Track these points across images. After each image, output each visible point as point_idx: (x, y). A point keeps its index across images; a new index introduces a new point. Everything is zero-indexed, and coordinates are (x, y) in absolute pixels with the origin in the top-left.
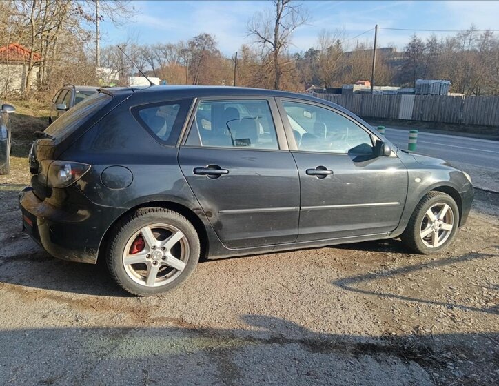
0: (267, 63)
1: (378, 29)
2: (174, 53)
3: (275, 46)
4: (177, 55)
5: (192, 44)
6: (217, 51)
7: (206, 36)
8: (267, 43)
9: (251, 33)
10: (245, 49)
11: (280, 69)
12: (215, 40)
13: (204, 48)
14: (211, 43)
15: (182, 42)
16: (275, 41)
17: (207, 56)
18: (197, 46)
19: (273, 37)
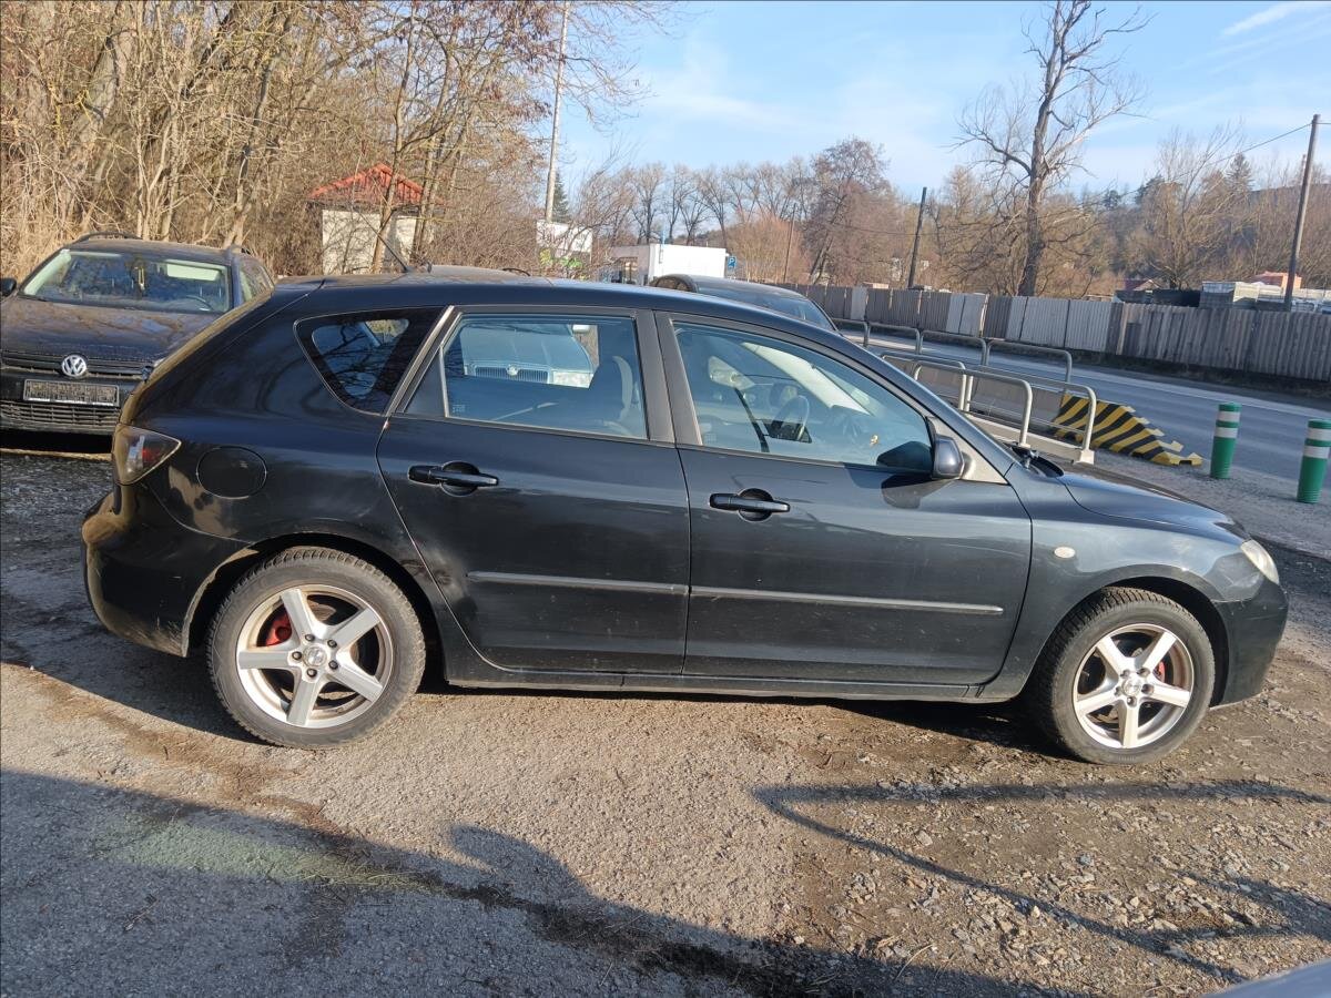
0: (1007, 218)
1: (1320, 127)
2: (777, 188)
3: (1032, 173)
4: (783, 193)
5: (822, 166)
6: (885, 184)
7: (860, 145)
8: (1013, 166)
9: (969, 137)
10: (960, 179)
11: (1042, 233)
12: (883, 157)
13: (850, 178)
14: (869, 164)
15: (798, 161)
16: (1035, 161)
17: (856, 197)
18: (833, 171)
19: (1030, 149)
